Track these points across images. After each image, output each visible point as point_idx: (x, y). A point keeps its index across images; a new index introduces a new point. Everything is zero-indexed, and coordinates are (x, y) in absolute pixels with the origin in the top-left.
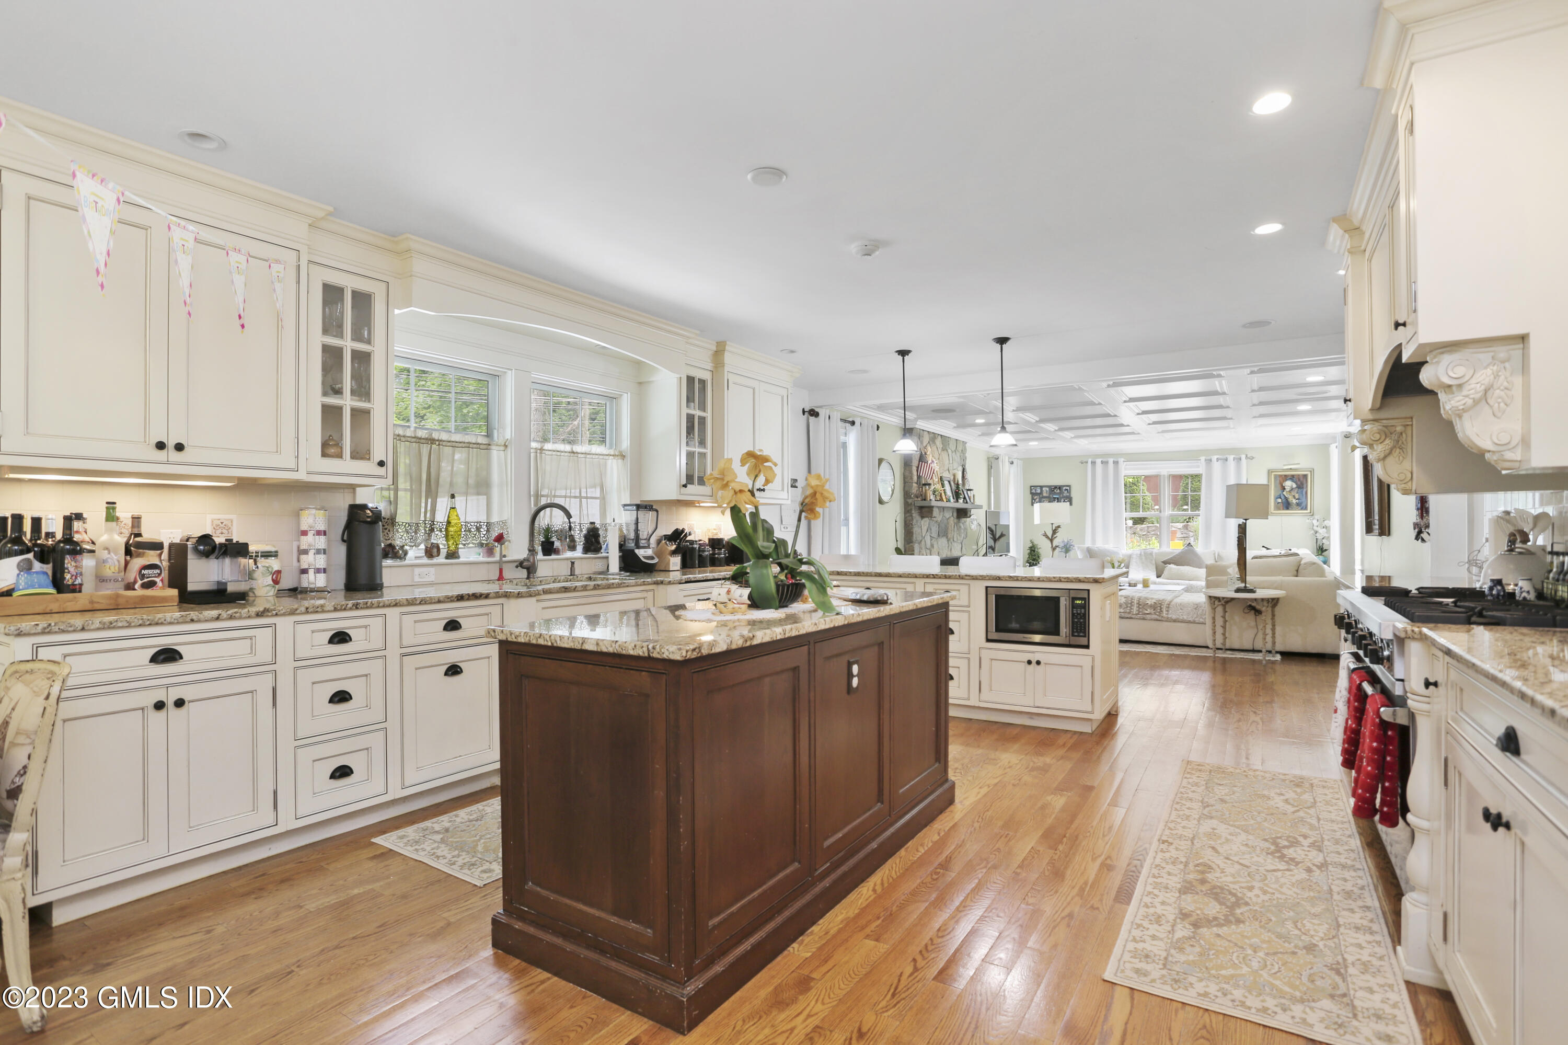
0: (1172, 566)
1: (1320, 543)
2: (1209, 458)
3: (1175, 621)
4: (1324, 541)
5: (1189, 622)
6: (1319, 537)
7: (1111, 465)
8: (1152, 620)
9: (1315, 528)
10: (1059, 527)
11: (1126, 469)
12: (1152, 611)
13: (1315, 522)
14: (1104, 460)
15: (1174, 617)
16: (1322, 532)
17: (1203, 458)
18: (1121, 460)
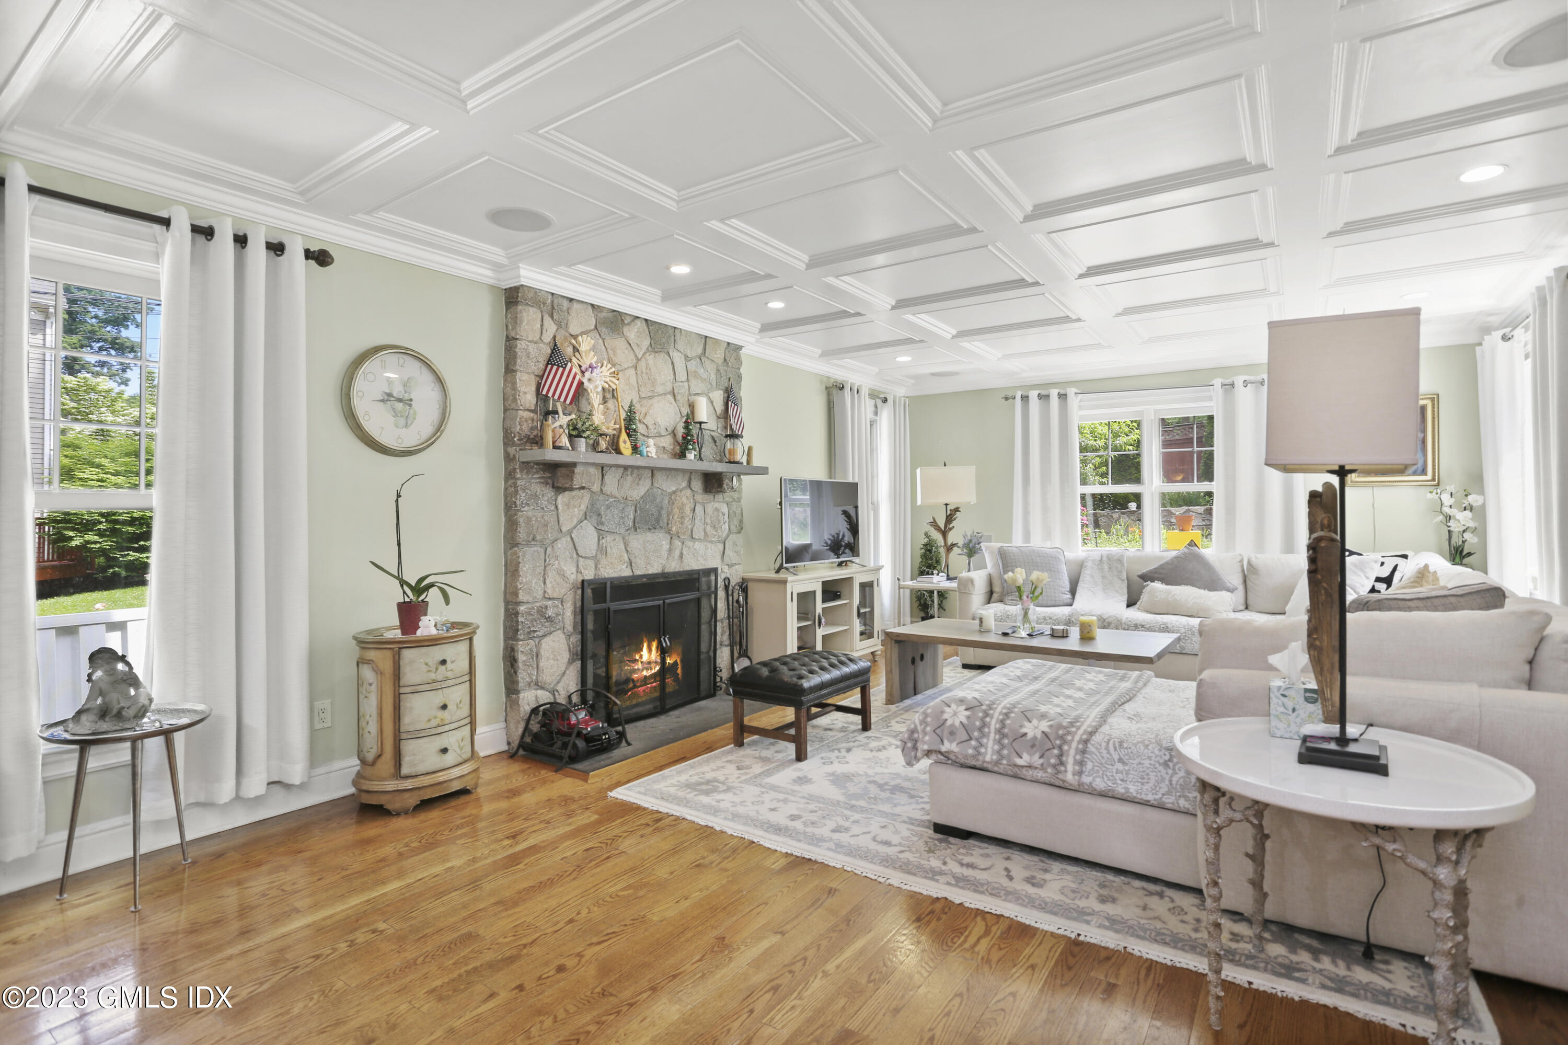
0: (1157, 585)
1: (1456, 540)
2: (1229, 381)
3: (1103, 795)
4: (1467, 536)
5: (1146, 804)
6: (1455, 527)
7: (1054, 401)
8: (1037, 782)
9: (1446, 510)
10: (957, 510)
11: (1080, 408)
12: (1036, 760)
13: (1446, 498)
14: (1044, 392)
15: (1100, 784)
16: (1463, 519)
17: (1217, 382)
18: (1071, 391)
